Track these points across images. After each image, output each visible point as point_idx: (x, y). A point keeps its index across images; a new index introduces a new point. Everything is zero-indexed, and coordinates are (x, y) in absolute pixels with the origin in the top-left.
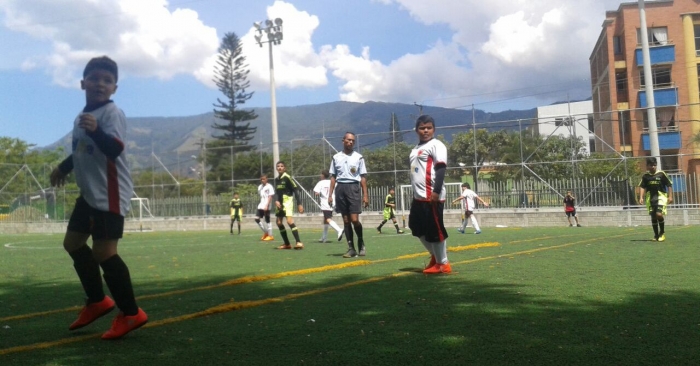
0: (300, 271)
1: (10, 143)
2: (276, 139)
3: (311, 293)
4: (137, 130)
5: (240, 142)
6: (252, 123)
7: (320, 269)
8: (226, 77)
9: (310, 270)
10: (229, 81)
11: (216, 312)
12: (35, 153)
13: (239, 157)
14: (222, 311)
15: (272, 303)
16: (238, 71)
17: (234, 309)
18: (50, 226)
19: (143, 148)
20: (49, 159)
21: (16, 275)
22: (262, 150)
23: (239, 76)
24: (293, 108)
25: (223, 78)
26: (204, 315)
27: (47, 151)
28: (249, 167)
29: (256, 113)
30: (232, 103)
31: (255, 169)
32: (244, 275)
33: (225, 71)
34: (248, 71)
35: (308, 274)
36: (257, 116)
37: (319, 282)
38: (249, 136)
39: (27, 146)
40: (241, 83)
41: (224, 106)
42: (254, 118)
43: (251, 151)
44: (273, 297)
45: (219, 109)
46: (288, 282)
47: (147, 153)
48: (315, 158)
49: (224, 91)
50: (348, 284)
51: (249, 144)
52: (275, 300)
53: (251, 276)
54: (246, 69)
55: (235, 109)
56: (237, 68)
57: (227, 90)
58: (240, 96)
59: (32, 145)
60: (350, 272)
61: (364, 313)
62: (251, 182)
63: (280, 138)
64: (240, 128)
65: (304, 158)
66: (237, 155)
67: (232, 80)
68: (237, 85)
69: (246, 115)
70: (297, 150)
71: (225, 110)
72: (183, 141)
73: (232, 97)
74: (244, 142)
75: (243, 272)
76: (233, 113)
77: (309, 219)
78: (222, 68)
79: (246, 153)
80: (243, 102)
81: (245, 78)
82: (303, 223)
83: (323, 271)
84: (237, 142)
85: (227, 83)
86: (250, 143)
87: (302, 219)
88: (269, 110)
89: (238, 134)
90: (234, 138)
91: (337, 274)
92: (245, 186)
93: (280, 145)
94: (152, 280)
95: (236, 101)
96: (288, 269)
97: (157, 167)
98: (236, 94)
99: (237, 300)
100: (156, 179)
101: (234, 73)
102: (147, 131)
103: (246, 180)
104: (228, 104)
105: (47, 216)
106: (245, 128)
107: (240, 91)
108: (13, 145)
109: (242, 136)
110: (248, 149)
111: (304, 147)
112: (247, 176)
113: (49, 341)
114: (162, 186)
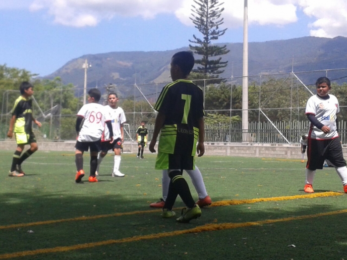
0: (273, 199)
1: (18, 73)
2: (246, 73)
3: (286, 219)
4: (121, 62)
5: (212, 74)
6: (224, 58)
7: (291, 197)
8: (202, 16)
9: (282, 198)
10: (205, 19)
11: (204, 231)
12: (38, 82)
13: (210, 89)
14: (208, 230)
15: (252, 226)
16: (213, 9)
17: (218, 229)
18: (47, 145)
19: (125, 79)
20: (48, 87)
21: (28, 187)
22: (231, 83)
23: (214, 14)
24: (263, 43)
25: (199, 16)
26: (193, 232)
27: (47, 79)
28: (219, 98)
29: (228, 48)
30: (206, 39)
31: (224, 100)
32: (222, 199)
33: (201, 9)
34: (223, 9)
35: (280, 202)
36: (229, 51)
37: (292, 210)
38: (220, 69)
39: (31, 75)
40: (215, 20)
41: (199, 41)
42: (226, 53)
43: (222, 84)
44: (252, 221)
45: (194, 45)
46: (263, 208)
47: (130, 84)
48: (281, 92)
49: (199, 28)
50: (321, 214)
51: (219, 78)
52: (254, 223)
53: (229, 200)
54: (221, 8)
55: (209, 45)
56: (212, 6)
57: (203, 27)
58: (214, 33)
59: (35, 75)
60: (321, 203)
61: (342, 243)
62: (220, 113)
63: (249, 71)
64: (212, 62)
65: (271, 91)
66: (208, 87)
67: (207, 18)
68: (211, 22)
69: (218, 50)
70: (264, 83)
71: (199, 45)
72: (160, 74)
73: (207, 34)
74: (215, 75)
75: (220, 196)
76: (207, 48)
77: (273, 149)
78: (200, 7)
79: (216, 85)
80: (216, 38)
81: (219, 16)
82: (267, 152)
83: (295, 200)
84: (208, 75)
85: (202, 21)
86: (221, 76)
87: (267, 148)
88: (241, 45)
89: (210, 68)
90: (206, 72)
91: (309, 203)
92: (215, 116)
93: (250, 79)
94: (142, 197)
95: (209, 37)
96: (260, 196)
97: (139, 96)
98: (210, 31)
99: (219, 221)
100: (136, 107)
101: (209, 11)
102: (129, 64)
103: (215, 111)
104: (203, 40)
105: (45, 136)
106: (217, 62)
107: (214, 28)
108: (20, 75)
109: (213, 70)
110: (218, 82)
111: (271, 80)
112: (216, 107)
113: (67, 246)
114: (142, 113)
